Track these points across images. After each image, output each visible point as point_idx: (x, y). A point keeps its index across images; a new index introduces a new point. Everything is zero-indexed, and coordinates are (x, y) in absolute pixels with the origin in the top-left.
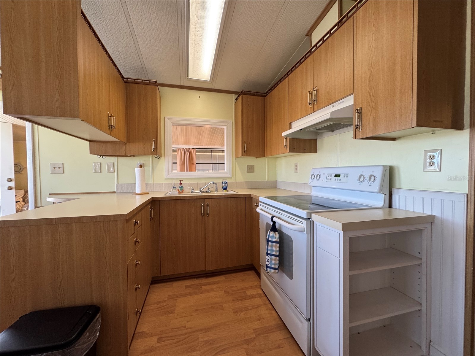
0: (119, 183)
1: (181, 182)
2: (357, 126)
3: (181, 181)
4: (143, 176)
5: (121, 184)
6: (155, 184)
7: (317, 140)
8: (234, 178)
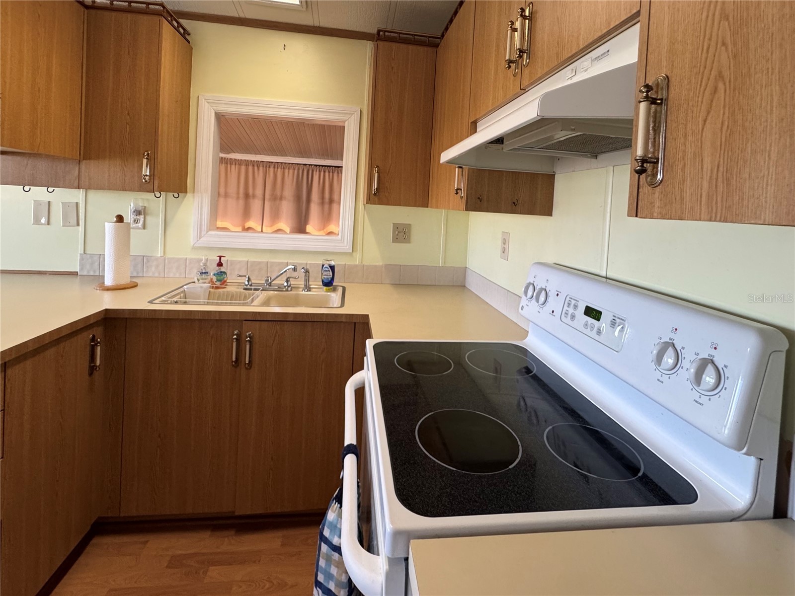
0: (88, 252)
1: (220, 259)
2: (644, 161)
3: (220, 257)
4: (123, 243)
5: (92, 255)
6: (168, 259)
7: (554, 175)
8: (358, 255)
